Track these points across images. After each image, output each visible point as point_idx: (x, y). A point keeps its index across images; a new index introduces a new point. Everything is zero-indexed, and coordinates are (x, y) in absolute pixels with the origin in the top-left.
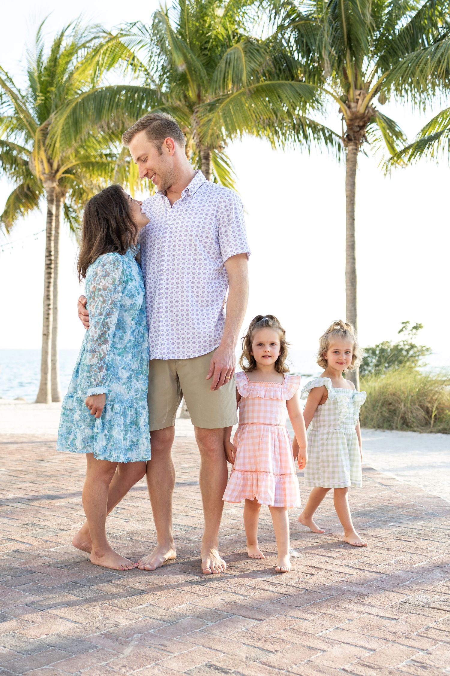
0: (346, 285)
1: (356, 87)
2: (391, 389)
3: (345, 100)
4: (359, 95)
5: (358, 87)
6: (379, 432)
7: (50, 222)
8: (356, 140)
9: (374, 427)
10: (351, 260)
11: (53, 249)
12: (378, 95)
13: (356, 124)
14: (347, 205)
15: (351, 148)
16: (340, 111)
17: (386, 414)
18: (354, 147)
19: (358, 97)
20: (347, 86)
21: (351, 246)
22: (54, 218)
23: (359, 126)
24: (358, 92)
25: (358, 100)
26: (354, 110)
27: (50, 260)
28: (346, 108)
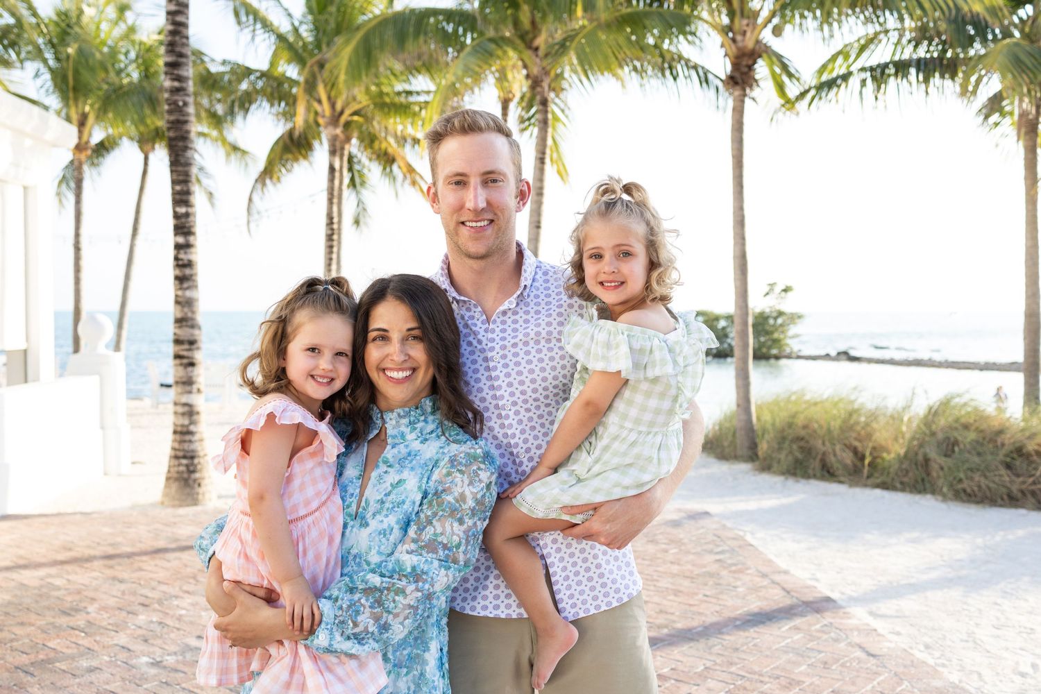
1: (742, 16)
3: (728, 31)
4: (748, 25)
5: (745, 15)
7: (331, 180)
8: (743, 83)
9: (783, 474)
11: (335, 214)
12: (770, 25)
13: (742, 63)
15: (736, 93)
16: (722, 46)
17: (798, 455)
18: (741, 92)
19: (745, 28)
20: (731, 14)
23: (746, 65)
24: (745, 22)
25: (745, 31)
26: (740, 44)
27: (332, 229)
28: (730, 42)
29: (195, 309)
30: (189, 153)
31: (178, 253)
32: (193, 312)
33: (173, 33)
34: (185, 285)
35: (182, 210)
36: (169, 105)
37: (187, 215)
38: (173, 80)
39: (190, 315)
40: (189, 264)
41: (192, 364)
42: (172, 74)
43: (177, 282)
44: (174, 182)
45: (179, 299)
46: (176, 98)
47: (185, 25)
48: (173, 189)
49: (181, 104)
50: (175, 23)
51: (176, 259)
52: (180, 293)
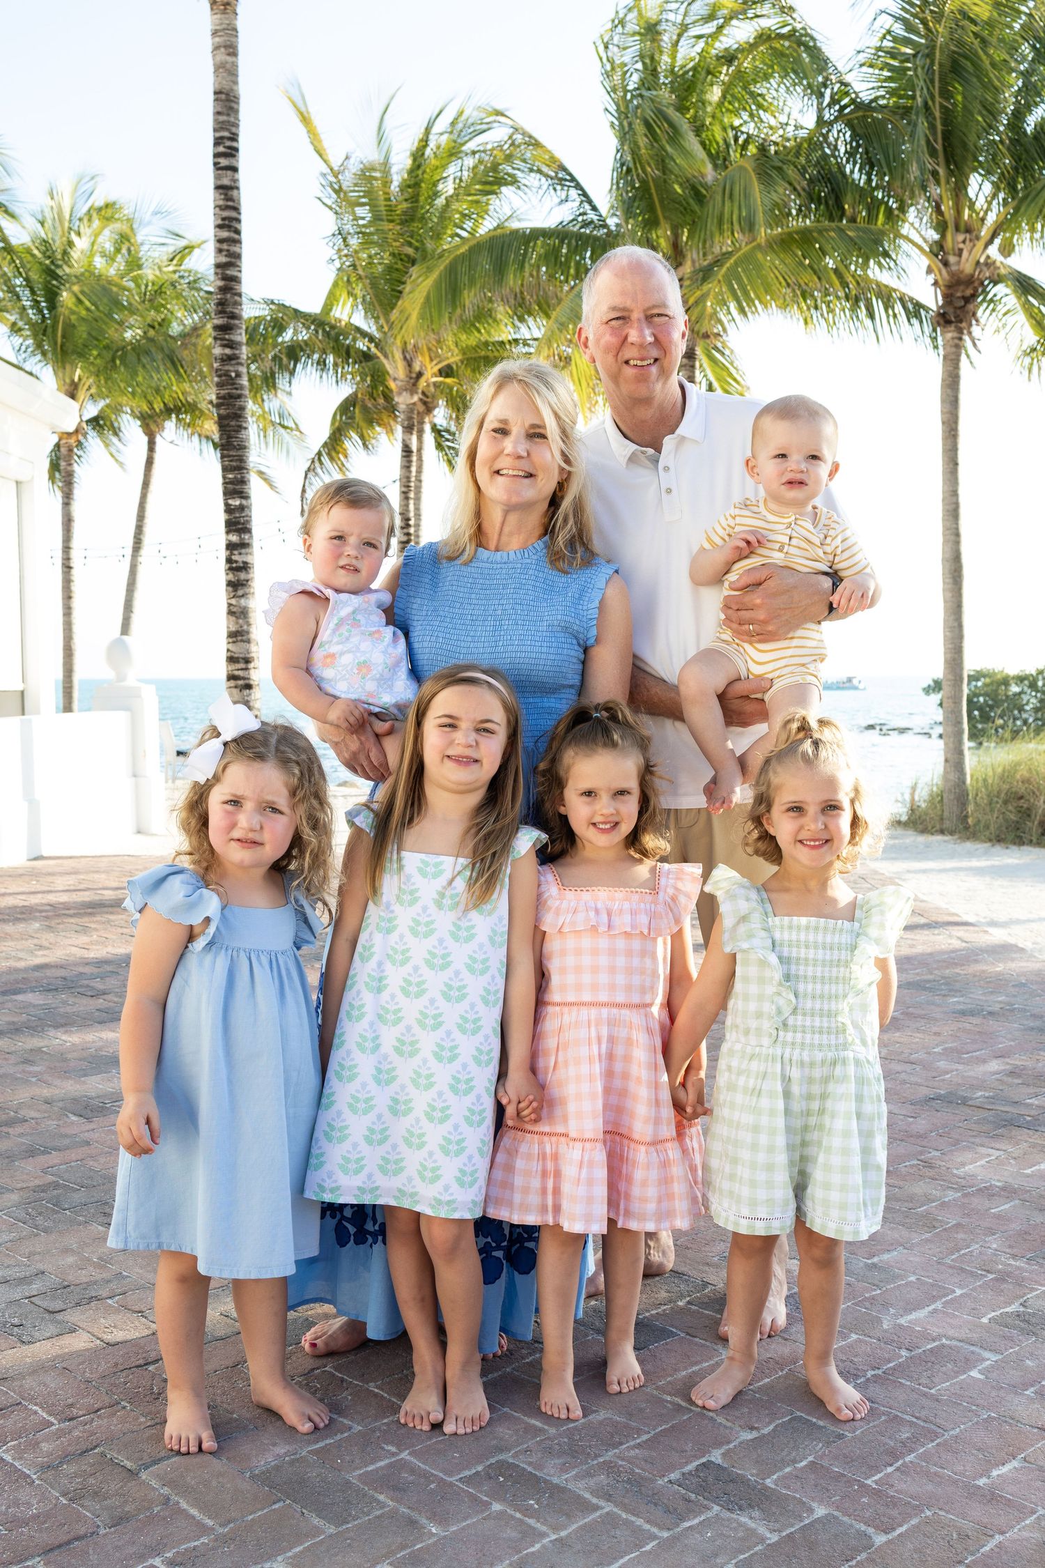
0: (944, 583)
1: (957, 229)
2: (1022, 772)
3: (938, 250)
4: (964, 242)
5: (962, 227)
6: (998, 849)
7: (407, 467)
8: (961, 321)
9: (990, 840)
10: (953, 538)
12: (997, 241)
13: (959, 294)
14: (945, 439)
15: (949, 335)
16: (929, 271)
17: (1013, 817)
18: (956, 335)
19: (961, 246)
20: (941, 227)
21: (952, 512)
22: (414, 458)
23: (963, 297)
24: (961, 237)
25: (961, 250)
26: (954, 268)
28: (940, 265)
29: (252, 621)
30: (243, 434)
31: (232, 554)
32: (249, 625)
33: (224, 290)
34: (240, 593)
35: (237, 502)
36: (219, 376)
37: (242, 508)
38: (224, 346)
39: (245, 627)
40: (245, 567)
41: (249, 687)
42: (221, 339)
43: (230, 589)
44: (225, 469)
45: (234, 609)
46: (227, 368)
47: (236, 280)
48: (224, 477)
49: (233, 375)
50: (225, 278)
51: (229, 561)
52: (233, 601)
